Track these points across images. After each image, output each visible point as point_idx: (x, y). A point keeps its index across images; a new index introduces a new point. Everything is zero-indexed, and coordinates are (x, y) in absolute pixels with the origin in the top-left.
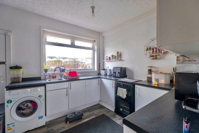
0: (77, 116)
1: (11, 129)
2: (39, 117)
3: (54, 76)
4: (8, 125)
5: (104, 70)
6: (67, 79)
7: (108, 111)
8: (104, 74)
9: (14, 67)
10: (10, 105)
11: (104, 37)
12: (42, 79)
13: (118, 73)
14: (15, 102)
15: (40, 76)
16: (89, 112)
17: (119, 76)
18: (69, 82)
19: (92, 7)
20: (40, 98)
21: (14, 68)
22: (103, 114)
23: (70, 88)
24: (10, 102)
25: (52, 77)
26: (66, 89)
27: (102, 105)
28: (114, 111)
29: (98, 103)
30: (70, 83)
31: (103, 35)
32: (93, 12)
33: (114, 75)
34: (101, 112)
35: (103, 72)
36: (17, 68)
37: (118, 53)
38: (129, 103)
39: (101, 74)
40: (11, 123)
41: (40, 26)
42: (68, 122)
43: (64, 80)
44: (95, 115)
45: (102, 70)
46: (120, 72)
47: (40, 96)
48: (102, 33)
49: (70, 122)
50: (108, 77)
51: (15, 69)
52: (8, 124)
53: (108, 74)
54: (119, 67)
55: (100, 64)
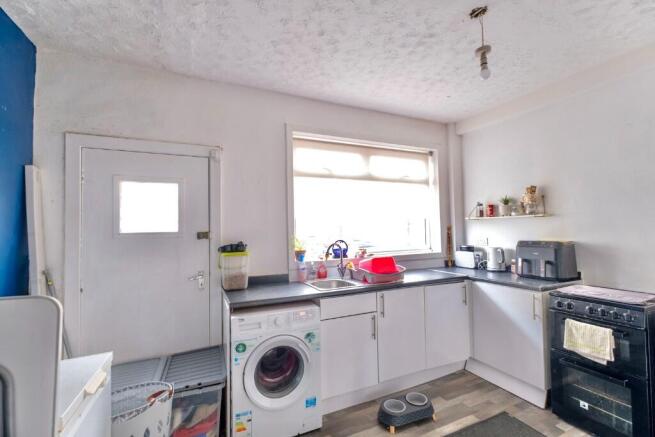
0: (418, 409)
1: (244, 429)
2: (307, 402)
3: (322, 271)
4: (238, 416)
5: (470, 249)
6: (365, 281)
7: (517, 401)
8: (473, 266)
9: (231, 246)
10: (242, 357)
11: (461, 136)
12: (291, 280)
13: (548, 262)
14: (253, 348)
15: (285, 272)
16: (447, 399)
17: (549, 275)
18: (379, 293)
19: (479, 50)
20: (310, 341)
21: (229, 249)
22: (504, 414)
23: (383, 313)
24: (242, 348)
25: (316, 276)
26: (370, 316)
27: (480, 378)
28: (542, 404)
29: (460, 367)
30: (382, 297)
31: (460, 132)
32: (484, 64)
33: (526, 272)
34: (489, 403)
35: (465, 259)
36: (237, 248)
37: (532, 190)
38: (628, 385)
39: (458, 264)
40: (245, 410)
41: (285, 125)
42: (392, 429)
43: (358, 285)
44: (473, 412)
45: (461, 249)
46: (552, 259)
47: (308, 335)
48: (455, 124)
49: (398, 429)
50: (491, 276)
51: (232, 251)
52: (238, 412)
53: (491, 265)
54: (547, 244)
55: (449, 229)
